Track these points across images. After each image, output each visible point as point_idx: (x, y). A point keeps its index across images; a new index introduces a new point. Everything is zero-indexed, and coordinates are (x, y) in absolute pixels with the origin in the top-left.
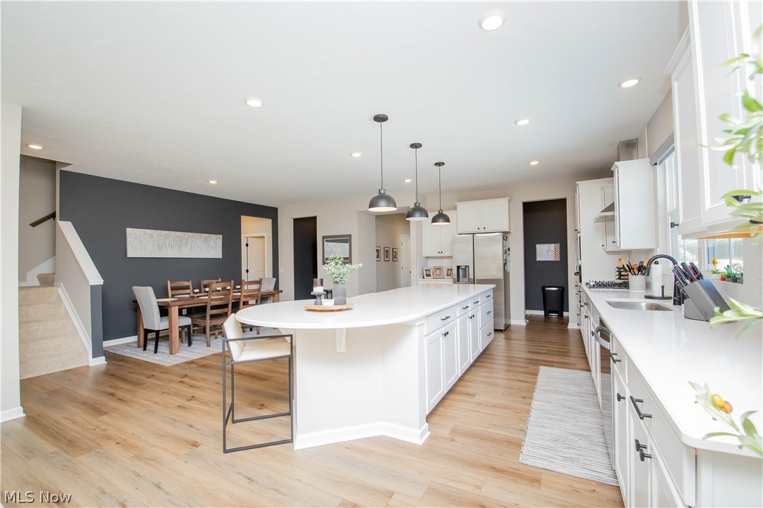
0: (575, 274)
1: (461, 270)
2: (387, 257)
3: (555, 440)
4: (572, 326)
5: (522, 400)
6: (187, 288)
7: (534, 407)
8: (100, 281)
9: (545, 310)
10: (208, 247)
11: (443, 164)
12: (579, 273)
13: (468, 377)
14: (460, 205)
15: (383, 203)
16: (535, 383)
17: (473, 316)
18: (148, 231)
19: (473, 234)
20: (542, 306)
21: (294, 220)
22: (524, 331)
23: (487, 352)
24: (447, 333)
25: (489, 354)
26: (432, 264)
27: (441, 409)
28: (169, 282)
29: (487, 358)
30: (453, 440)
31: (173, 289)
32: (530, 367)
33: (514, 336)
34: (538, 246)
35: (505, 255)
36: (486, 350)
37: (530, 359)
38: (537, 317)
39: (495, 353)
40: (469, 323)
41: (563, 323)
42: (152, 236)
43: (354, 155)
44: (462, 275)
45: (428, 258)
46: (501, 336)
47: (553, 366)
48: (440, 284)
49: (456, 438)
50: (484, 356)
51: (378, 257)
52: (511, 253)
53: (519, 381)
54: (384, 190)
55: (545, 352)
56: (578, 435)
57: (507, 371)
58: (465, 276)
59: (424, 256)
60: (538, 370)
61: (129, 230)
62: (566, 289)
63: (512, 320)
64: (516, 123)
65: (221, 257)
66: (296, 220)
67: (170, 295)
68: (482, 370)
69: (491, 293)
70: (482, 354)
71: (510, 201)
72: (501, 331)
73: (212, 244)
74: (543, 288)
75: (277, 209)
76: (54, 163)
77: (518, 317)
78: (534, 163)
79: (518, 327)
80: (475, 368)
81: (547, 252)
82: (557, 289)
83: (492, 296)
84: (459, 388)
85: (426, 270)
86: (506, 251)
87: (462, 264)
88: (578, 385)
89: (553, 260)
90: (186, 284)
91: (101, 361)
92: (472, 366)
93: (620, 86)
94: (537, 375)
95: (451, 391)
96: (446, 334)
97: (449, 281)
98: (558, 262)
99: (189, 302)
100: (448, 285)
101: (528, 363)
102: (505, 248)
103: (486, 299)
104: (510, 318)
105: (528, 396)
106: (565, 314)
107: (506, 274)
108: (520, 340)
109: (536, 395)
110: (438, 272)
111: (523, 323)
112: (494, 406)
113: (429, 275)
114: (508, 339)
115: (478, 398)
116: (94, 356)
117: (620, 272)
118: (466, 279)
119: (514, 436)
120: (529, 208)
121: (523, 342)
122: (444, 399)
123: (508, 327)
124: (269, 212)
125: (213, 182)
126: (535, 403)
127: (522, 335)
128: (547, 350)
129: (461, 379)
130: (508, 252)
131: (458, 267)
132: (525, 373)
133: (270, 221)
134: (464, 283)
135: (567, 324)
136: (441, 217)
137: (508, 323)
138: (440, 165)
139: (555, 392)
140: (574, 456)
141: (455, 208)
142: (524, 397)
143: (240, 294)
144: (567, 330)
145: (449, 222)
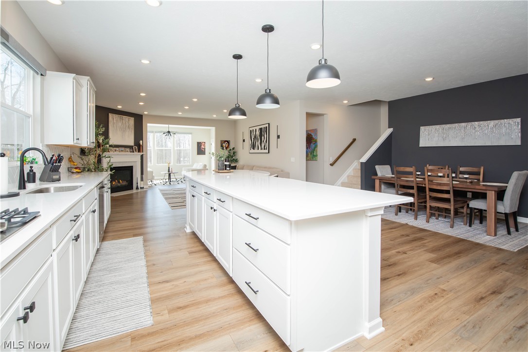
8: (365, 160)
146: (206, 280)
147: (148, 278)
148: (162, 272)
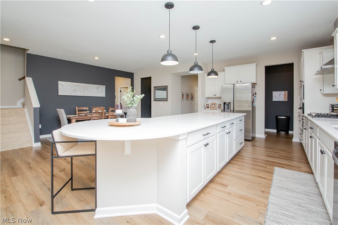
0: (299, 108)
1: (226, 105)
2: (188, 98)
4: (295, 140)
5: (261, 193)
6: (86, 110)
7: (270, 201)
8: (39, 106)
9: (277, 129)
10: (98, 91)
11: (215, 41)
12: (302, 108)
13: (225, 171)
14: (226, 69)
15: (170, 58)
16: (271, 180)
17: (230, 132)
18: (69, 83)
19: (234, 84)
20: (276, 127)
21: (141, 79)
22: (264, 141)
23: (240, 154)
24: (208, 144)
25: (240, 156)
26: (210, 102)
27: (202, 195)
28: (77, 107)
29: (239, 158)
31: (78, 111)
32: (268, 167)
33: (257, 144)
34: (273, 92)
35: (253, 97)
36: (239, 152)
37: (267, 161)
38: (272, 133)
39: (245, 155)
40: (227, 137)
41: (288, 138)
42: (70, 85)
43: (161, 37)
44: (226, 107)
45: (208, 98)
46: (249, 143)
47: (284, 168)
48: (215, 112)
50: (238, 156)
51: (183, 98)
52: (257, 95)
53: (260, 177)
54: (171, 51)
55: (278, 156)
57: (252, 168)
58: (228, 108)
59: (206, 97)
60: (273, 170)
61: (59, 82)
62: (291, 118)
63: (256, 135)
65: (105, 96)
66: (142, 79)
67: (77, 114)
68: (235, 166)
69: (243, 119)
70: (237, 155)
71: (257, 65)
72: (249, 140)
73: (100, 90)
74: (276, 117)
75: (133, 73)
76: (24, 50)
77: (260, 132)
79: (260, 139)
80: (230, 165)
81: (279, 96)
82: (285, 117)
83: (243, 120)
84: (218, 179)
85: (207, 105)
86: (254, 94)
87: (227, 101)
88: (304, 185)
89: (283, 100)
90: (86, 108)
91: (39, 144)
92: (229, 163)
94: (272, 173)
95: (211, 181)
96: (206, 145)
97: (219, 111)
98: (286, 101)
99: (85, 117)
100: (219, 113)
101: (266, 164)
102: (253, 93)
103: (240, 122)
104: (255, 133)
105: (266, 191)
106: (290, 132)
107: (253, 108)
108: (262, 147)
109: (273, 190)
110: (213, 106)
111: (263, 136)
113: (208, 108)
114: (253, 146)
115: (229, 189)
116: (35, 142)
117: (333, 108)
118: (229, 110)
120: (269, 70)
121: (263, 149)
122: (206, 186)
123: (253, 138)
124: (130, 75)
125: (97, 58)
126: (271, 198)
127: (263, 144)
128: (279, 155)
129: (219, 172)
130: (255, 95)
131: (225, 103)
132: (264, 171)
133: (130, 80)
134: (227, 112)
135: (292, 138)
136: (213, 72)
137: (254, 136)
138: (213, 43)
139: (287, 189)
141: (224, 71)
142: (263, 192)
143: (108, 114)
144: (292, 142)
145: (218, 75)
146: (239, 168)
147: (271, 184)
148: (260, 183)
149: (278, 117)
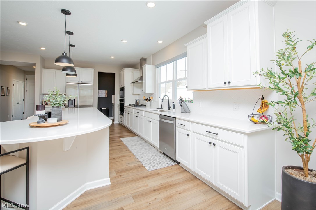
1: (70, 101)
2: (3, 93)
3: (150, 160)
5: (127, 152)
7: (133, 152)
11: (74, 46)
16: (125, 145)
19: (78, 83)
30: (120, 176)
34: (99, 91)
37: (114, 137)
44: (70, 103)
49: (121, 174)
53: (119, 146)
55: (115, 133)
56: (153, 156)
58: (72, 104)
60: (121, 140)
64: (122, 41)
71: (94, 70)
78: (112, 57)
81: (103, 94)
82: (106, 109)
85: (44, 101)
89: (105, 97)
93: (158, 42)
94: (122, 142)
98: (107, 98)
105: (127, 150)
112: (121, 157)
117: (137, 101)
119: (137, 164)
120: (101, 75)
132: (118, 142)
134: (73, 107)
138: (72, 46)
140: (159, 162)
145: (77, 76)
149: (102, 109)
